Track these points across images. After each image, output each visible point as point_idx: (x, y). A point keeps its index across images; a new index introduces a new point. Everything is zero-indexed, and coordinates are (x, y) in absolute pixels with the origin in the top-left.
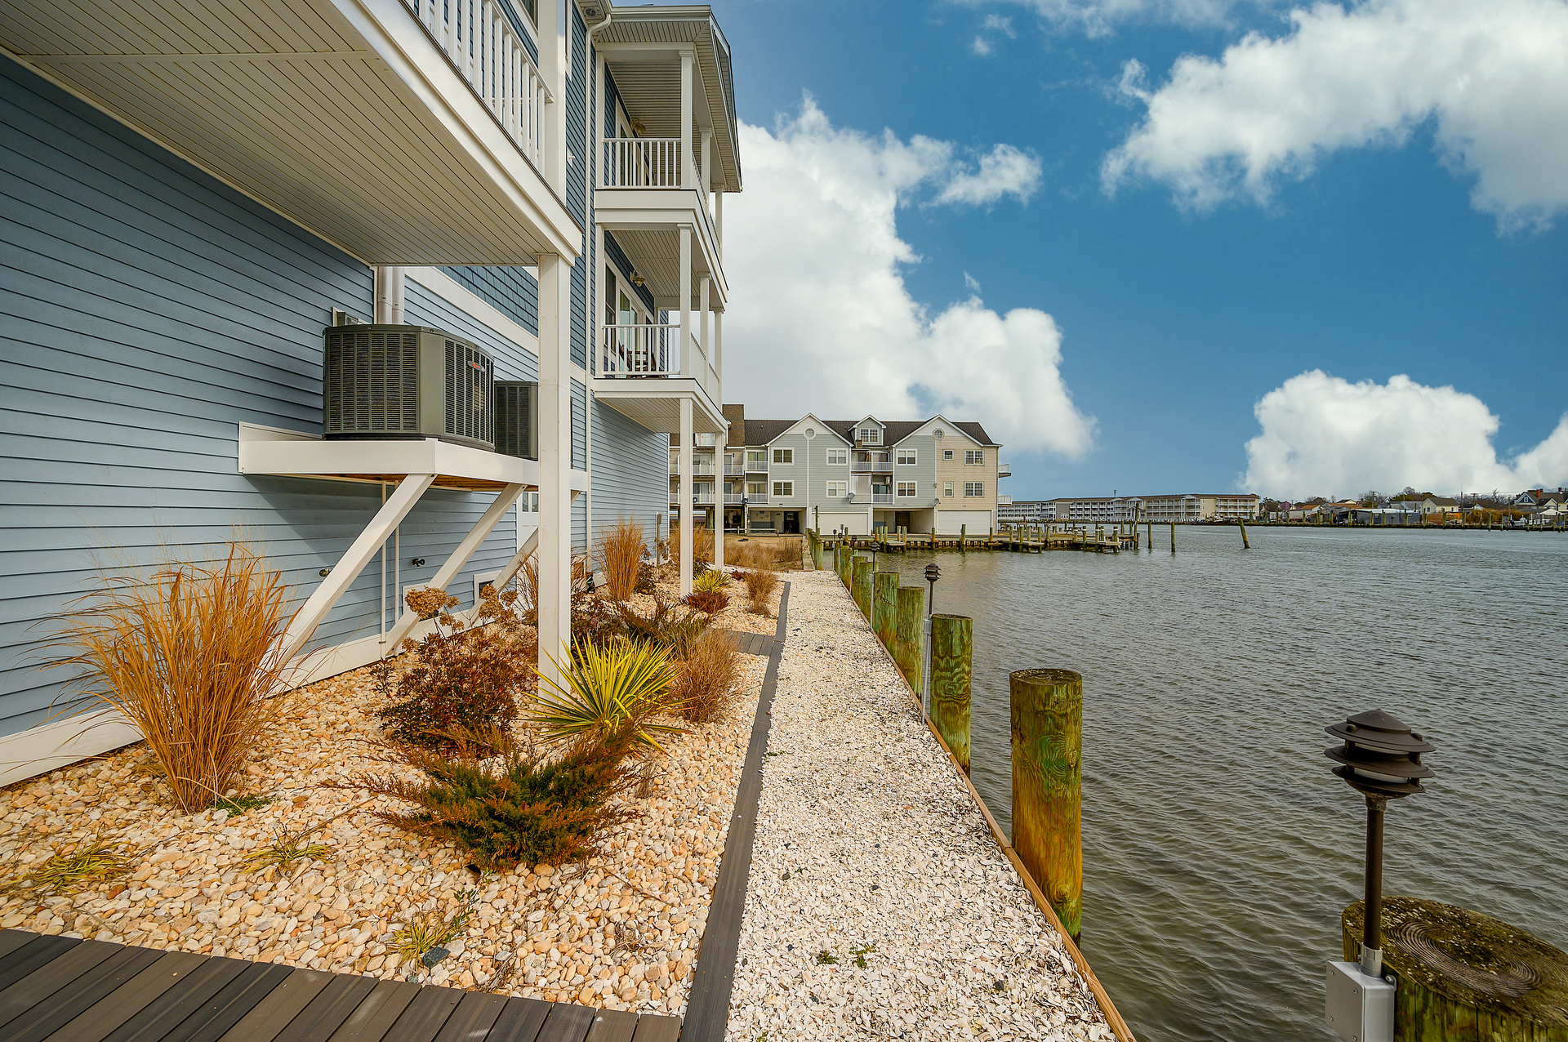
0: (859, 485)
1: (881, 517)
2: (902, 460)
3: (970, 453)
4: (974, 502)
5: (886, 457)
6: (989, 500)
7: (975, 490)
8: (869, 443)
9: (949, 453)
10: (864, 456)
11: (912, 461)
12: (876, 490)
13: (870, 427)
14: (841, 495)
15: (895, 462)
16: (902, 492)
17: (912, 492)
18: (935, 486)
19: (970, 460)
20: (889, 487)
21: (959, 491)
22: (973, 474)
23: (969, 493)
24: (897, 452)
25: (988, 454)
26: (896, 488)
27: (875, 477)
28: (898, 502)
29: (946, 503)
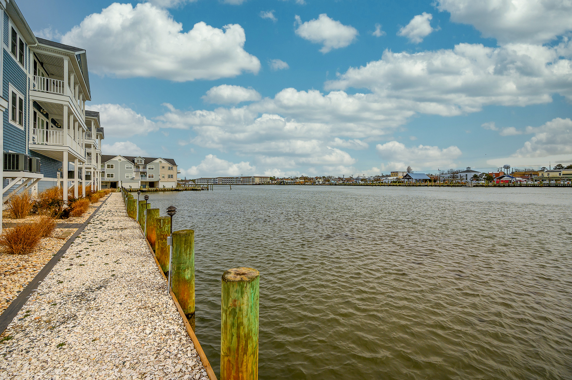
0: (136, 175)
1: (143, 184)
2: (150, 169)
3: (169, 167)
4: (170, 179)
5: (145, 168)
6: (175, 179)
7: (171, 176)
8: (140, 164)
9: (163, 167)
10: (138, 167)
11: (152, 169)
12: (142, 176)
13: (140, 159)
14: (130, 178)
15: (147, 169)
16: (149, 177)
17: (152, 177)
18: (159, 175)
19: (169, 169)
20: (146, 175)
21: (166, 177)
22: (170, 172)
23: (169, 177)
24: (148, 166)
25: (174, 168)
26: (148, 176)
27: (141, 173)
28: (148, 179)
29: (162, 180)
